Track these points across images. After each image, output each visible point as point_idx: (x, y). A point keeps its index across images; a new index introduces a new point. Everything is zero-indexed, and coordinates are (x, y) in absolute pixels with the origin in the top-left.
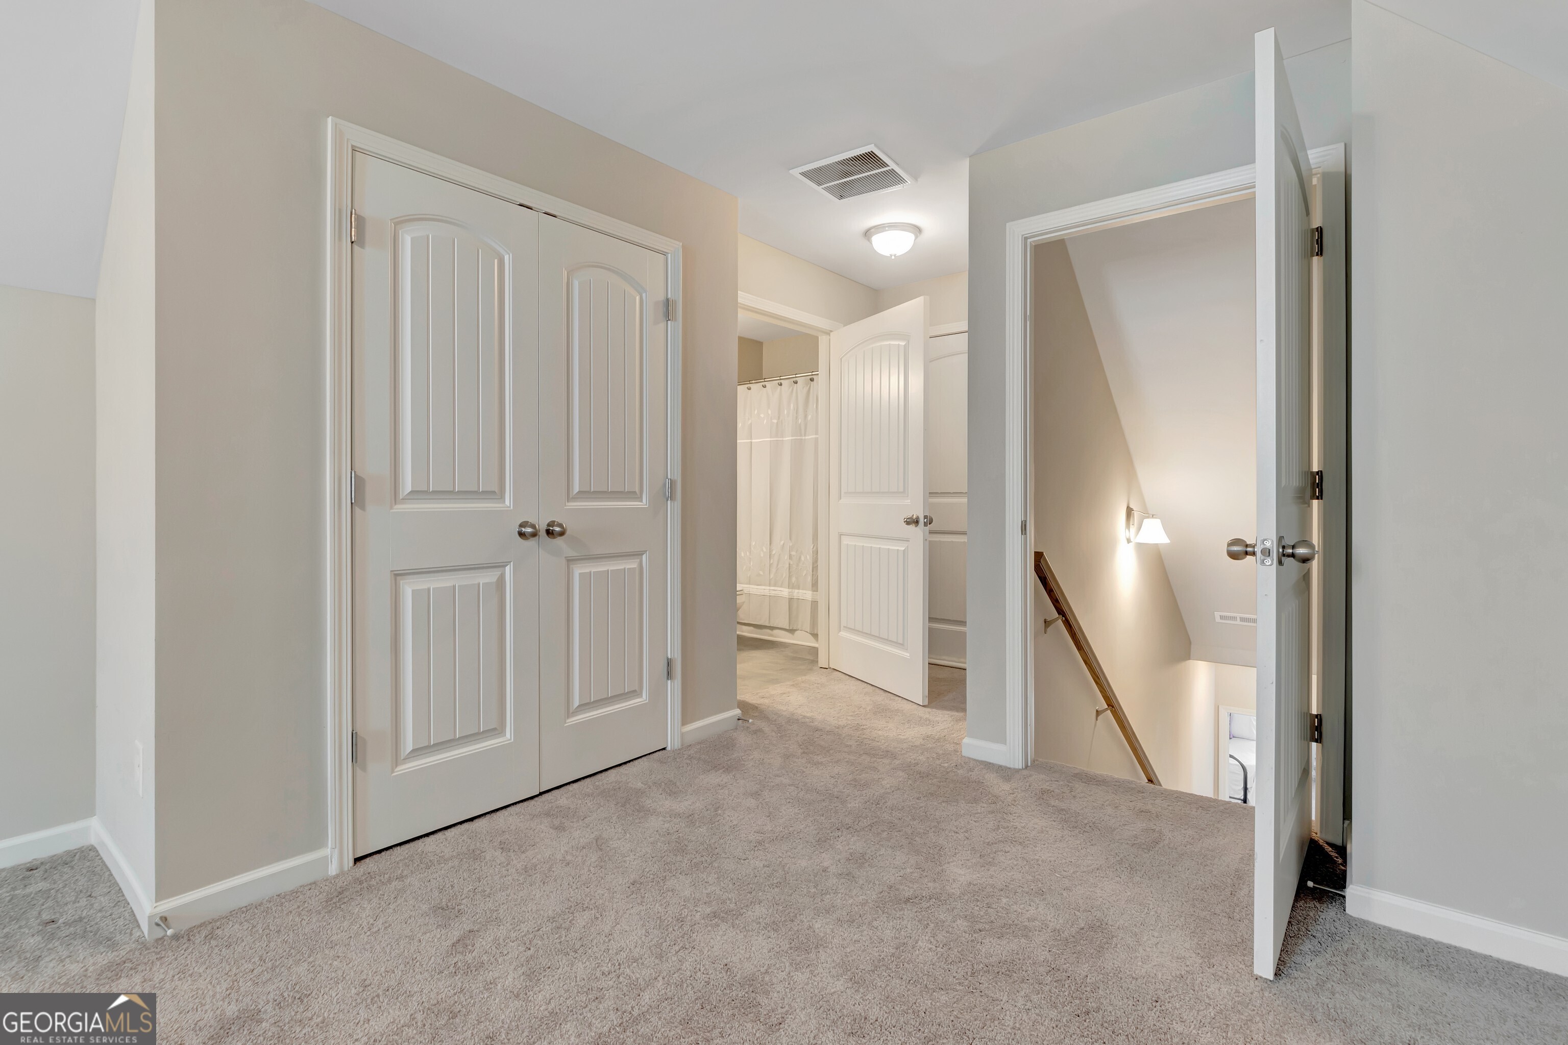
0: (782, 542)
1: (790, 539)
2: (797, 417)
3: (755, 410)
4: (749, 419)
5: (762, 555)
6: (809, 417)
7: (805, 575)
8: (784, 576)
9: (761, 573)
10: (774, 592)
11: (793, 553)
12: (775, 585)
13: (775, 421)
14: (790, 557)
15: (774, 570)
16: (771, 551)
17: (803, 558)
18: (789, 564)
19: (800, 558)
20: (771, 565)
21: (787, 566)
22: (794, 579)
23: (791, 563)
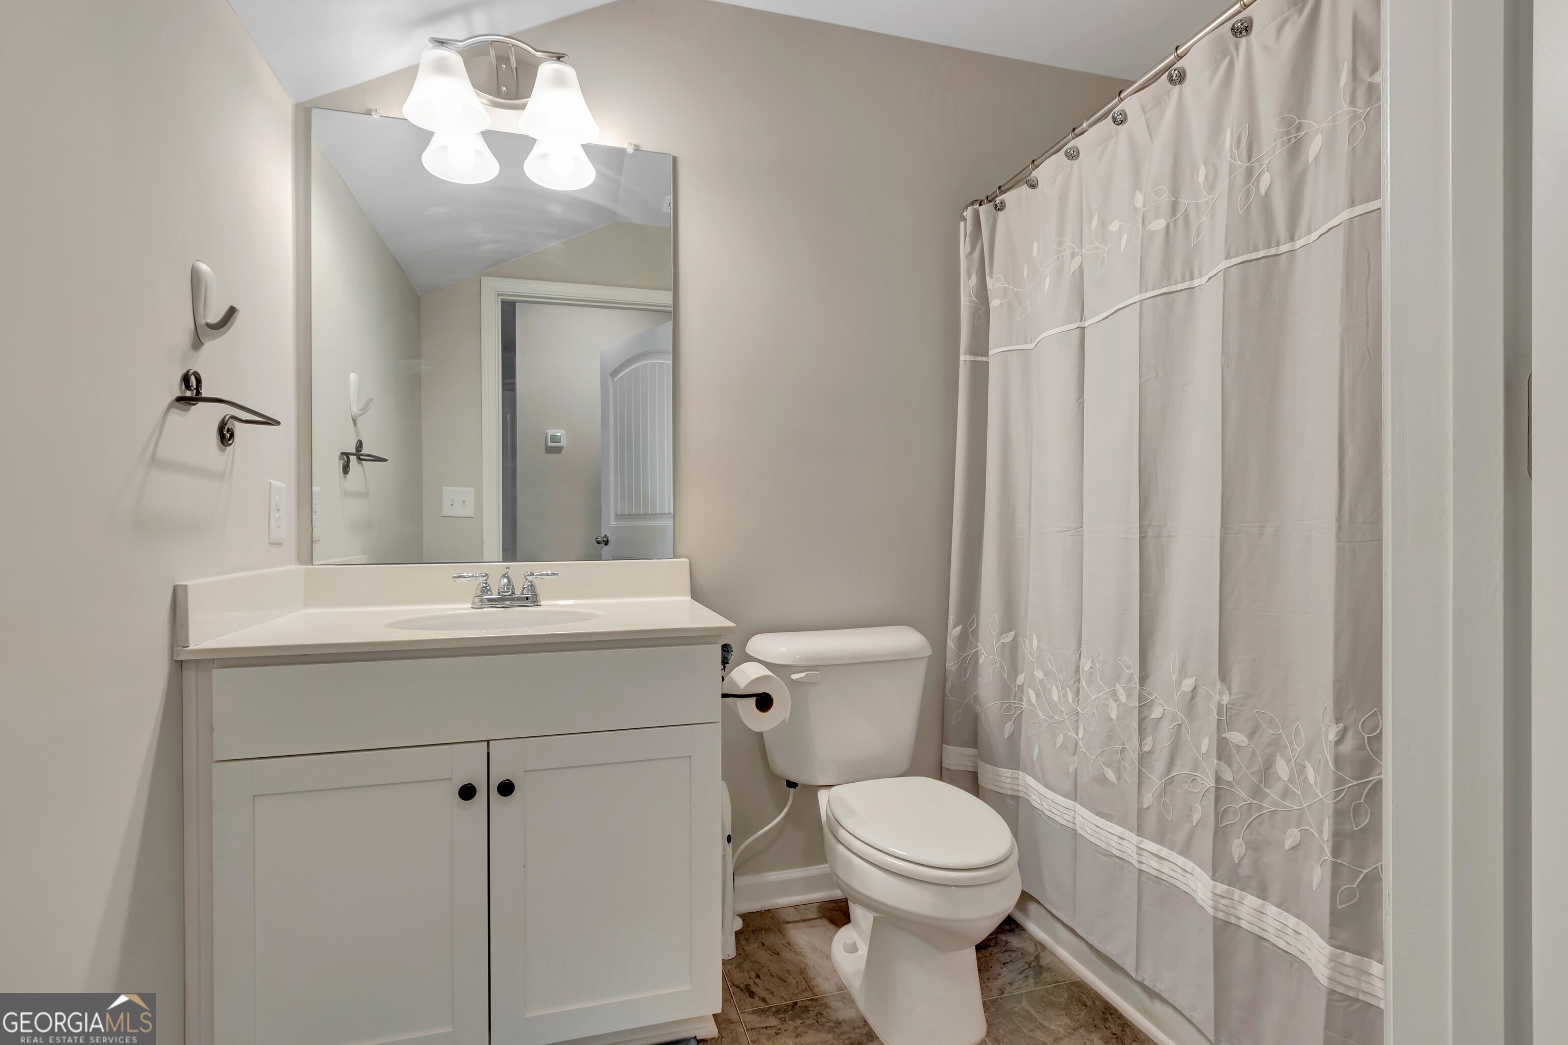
0: (1188, 684)
1: (1224, 675)
2: (1250, 172)
3: (1090, 220)
4: (1073, 256)
5: (1114, 715)
6: (1315, 146)
7: (1295, 848)
8: (1196, 816)
9: (1111, 775)
10: (1155, 863)
11: (1237, 737)
12: (1160, 839)
13: (1159, 225)
14: (1223, 750)
15: (1155, 780)
16: (1144, 705)
17: (1282, 769)
18: (1218, 779)
19: (1269, 765)
20: (1143, 758)
21: (1211, 783)
22: (1237, 848)
23: (1228, 776)
